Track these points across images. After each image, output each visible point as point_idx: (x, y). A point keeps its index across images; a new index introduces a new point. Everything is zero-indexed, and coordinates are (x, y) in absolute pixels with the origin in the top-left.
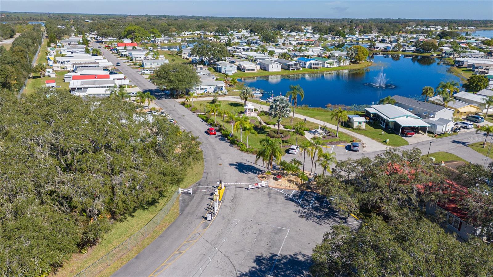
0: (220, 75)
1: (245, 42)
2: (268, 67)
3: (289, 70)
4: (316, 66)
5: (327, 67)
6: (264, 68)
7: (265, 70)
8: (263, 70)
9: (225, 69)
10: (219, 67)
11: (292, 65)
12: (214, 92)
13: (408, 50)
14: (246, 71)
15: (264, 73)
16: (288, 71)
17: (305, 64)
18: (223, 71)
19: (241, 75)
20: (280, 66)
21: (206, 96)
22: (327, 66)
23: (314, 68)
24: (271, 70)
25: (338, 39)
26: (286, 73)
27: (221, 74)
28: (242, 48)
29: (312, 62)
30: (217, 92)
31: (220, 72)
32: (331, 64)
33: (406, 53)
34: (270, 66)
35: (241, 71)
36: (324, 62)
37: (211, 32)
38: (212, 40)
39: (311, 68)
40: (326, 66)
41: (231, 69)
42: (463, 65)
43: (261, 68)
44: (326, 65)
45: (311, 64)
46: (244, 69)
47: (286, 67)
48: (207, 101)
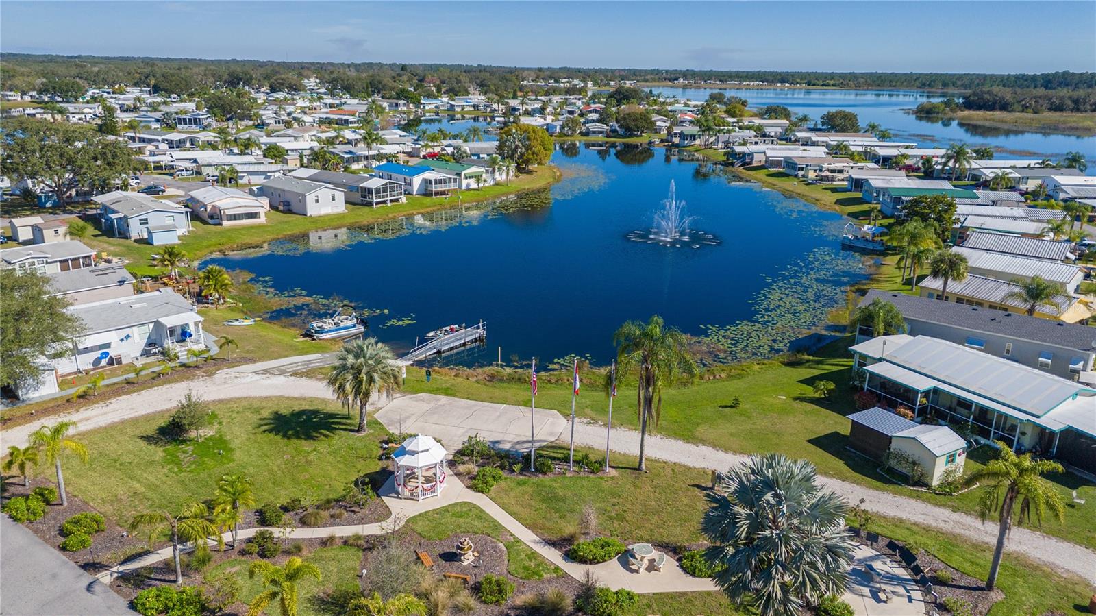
0: (128, 247)
1: (157, 120)
2: (303, 201)
3: (370, 204)
4: (443, 188)
5: (468, 189)
6: (286, 205)
7: (289, 211)
8: (284, 212)
9: (144, 222)
10: (113, 216)
11: (378, 191)
12: (146, 353)
13: (594, 132)
14: (225, 223)
15: (292, 225)
16: (366, 209)
17: (410, 184)
18: (136, 230)
19: (215, 240)
20: (340, 196)
21: (116, 391)
22: (468, 185)
23: (437, 194)
24: (313, 210)
25: (405, 108)
26: (365, 216)
27: (130, 242)
28: (160, 138)
29: (428, 175)
30: (164, 353)
31: (123, 234)
32: (478, 178)
33: (592, 138)
34: (310, 198)
35: (205, 222)
36: (459, 174)
37: (24, 93)
38: (38, 116)
39: (427, 194)
40: (464, 187)
41: (169, 221)
42: (750, 163)
43: (273, 207)
44: (465, 182)
45: (427, 182)
46: (216, 217)
47: (357, 197)
48: (135, 421)
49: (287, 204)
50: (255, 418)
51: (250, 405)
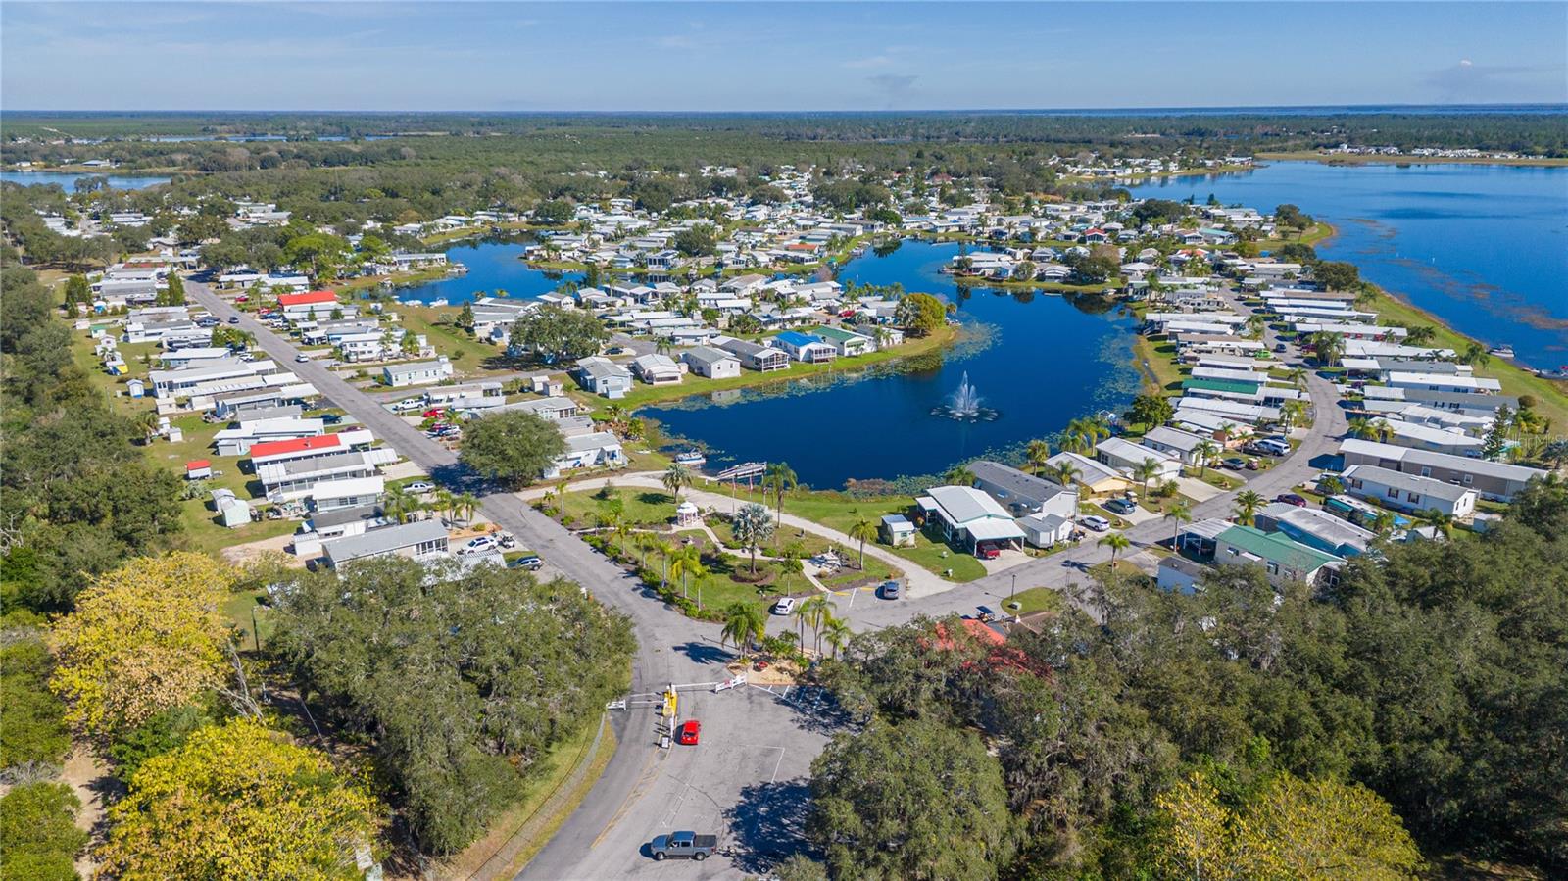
0: (595, 400)
1: (632, 260)
2: (709, 368)
3: (760, 370)
4: (823, 356)
5: (850, 356)
6: (699, 370)
7: (701, 374)
8: (697, 375)
9: (605, 382)
10: (588, 378)
11: (766, 360)
12: (596, 463)
13: (1050, 278)
14: (655, 383)
15: (701, 385)
16: (757, 374)
17: (797, 352)
18: (600, 388)
19: (646, 396)
20: (737, 364)
21: (582, 478)
22: (850, 352)
23: (817, 361)
24: (716, 375)
25: (882, 230)
26: (754, 380)
27: (596, 395)
28: (628, 292)
29: (814, 346)
30: (604, 464)
31: (593, 390)
32: (858, 346)
34: (714, 366)
35: (643, 382)
36: (842, 343)
37: (521, 214)
38: (536, 252)
39: (810, 361)
40: (846, 354)
41: (619, 383)
42: (1160, 332)
43: (691, 370)
44: (846, 351)
45: (810, 351)
46: (649, 379)
47: (752, 364)
48: (588, 491)
49: (700, 368)
50: (634, 494)
51: (635, 489)
